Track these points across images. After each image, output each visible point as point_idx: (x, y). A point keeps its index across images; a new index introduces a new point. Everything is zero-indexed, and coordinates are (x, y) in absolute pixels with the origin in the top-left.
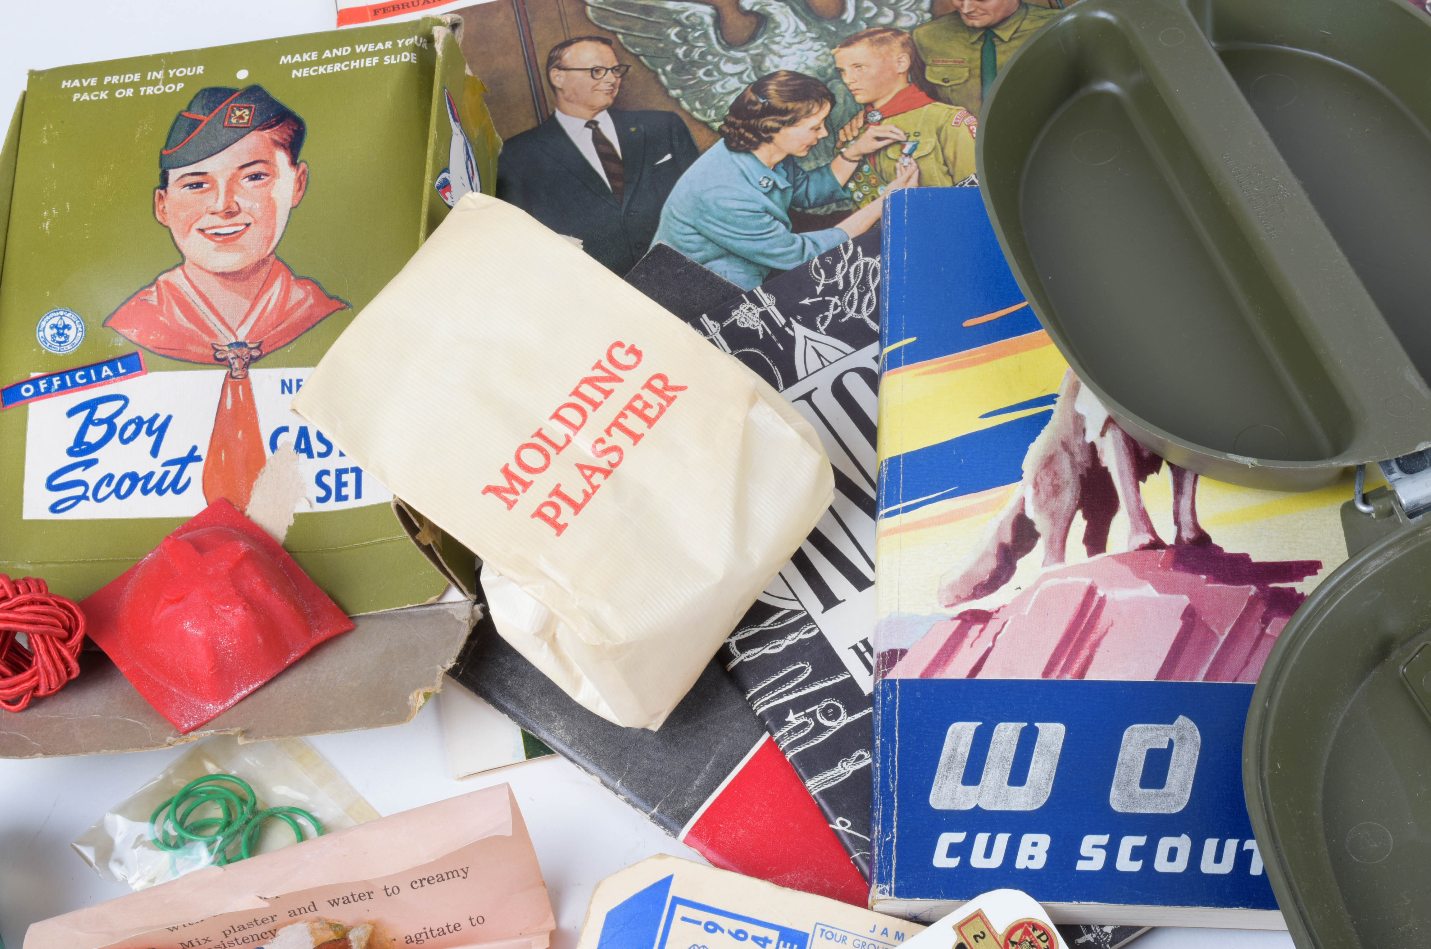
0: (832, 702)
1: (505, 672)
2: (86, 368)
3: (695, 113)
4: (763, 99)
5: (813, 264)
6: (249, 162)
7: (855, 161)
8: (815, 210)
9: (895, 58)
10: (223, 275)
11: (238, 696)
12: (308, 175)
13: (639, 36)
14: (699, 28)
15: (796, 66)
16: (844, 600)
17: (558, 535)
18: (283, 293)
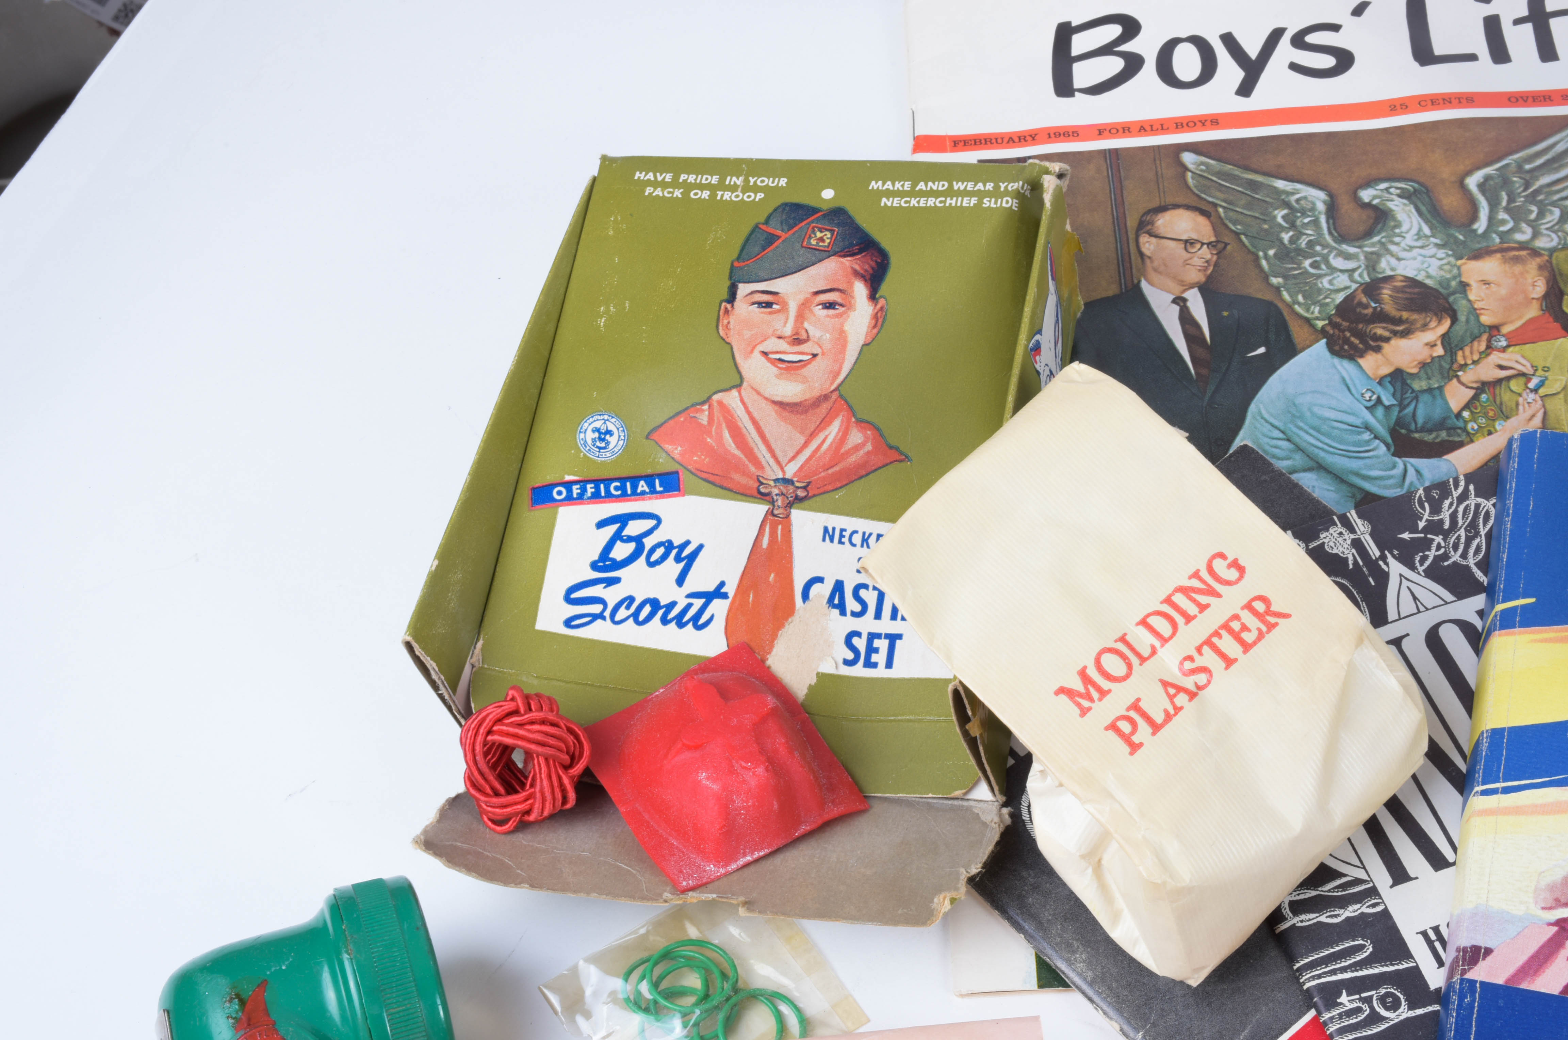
0: (1392, 990)
1: (1026, 888)
2: (623, 480)
3: (1296, 307)
4: (1375, 303)
5: (1417, 496)
6: (825, 288)
7: (1472, 388)
8: (1423, 435)
9: (1530, 281)
10: (781, 404)
11: (742, 861)
12: (886, 312)
13: (1242, 213)
14: (1310, 214)
15: (1415, 273)
16: (1417, 878)
17: (1131, 754)
18: (841, 434)
